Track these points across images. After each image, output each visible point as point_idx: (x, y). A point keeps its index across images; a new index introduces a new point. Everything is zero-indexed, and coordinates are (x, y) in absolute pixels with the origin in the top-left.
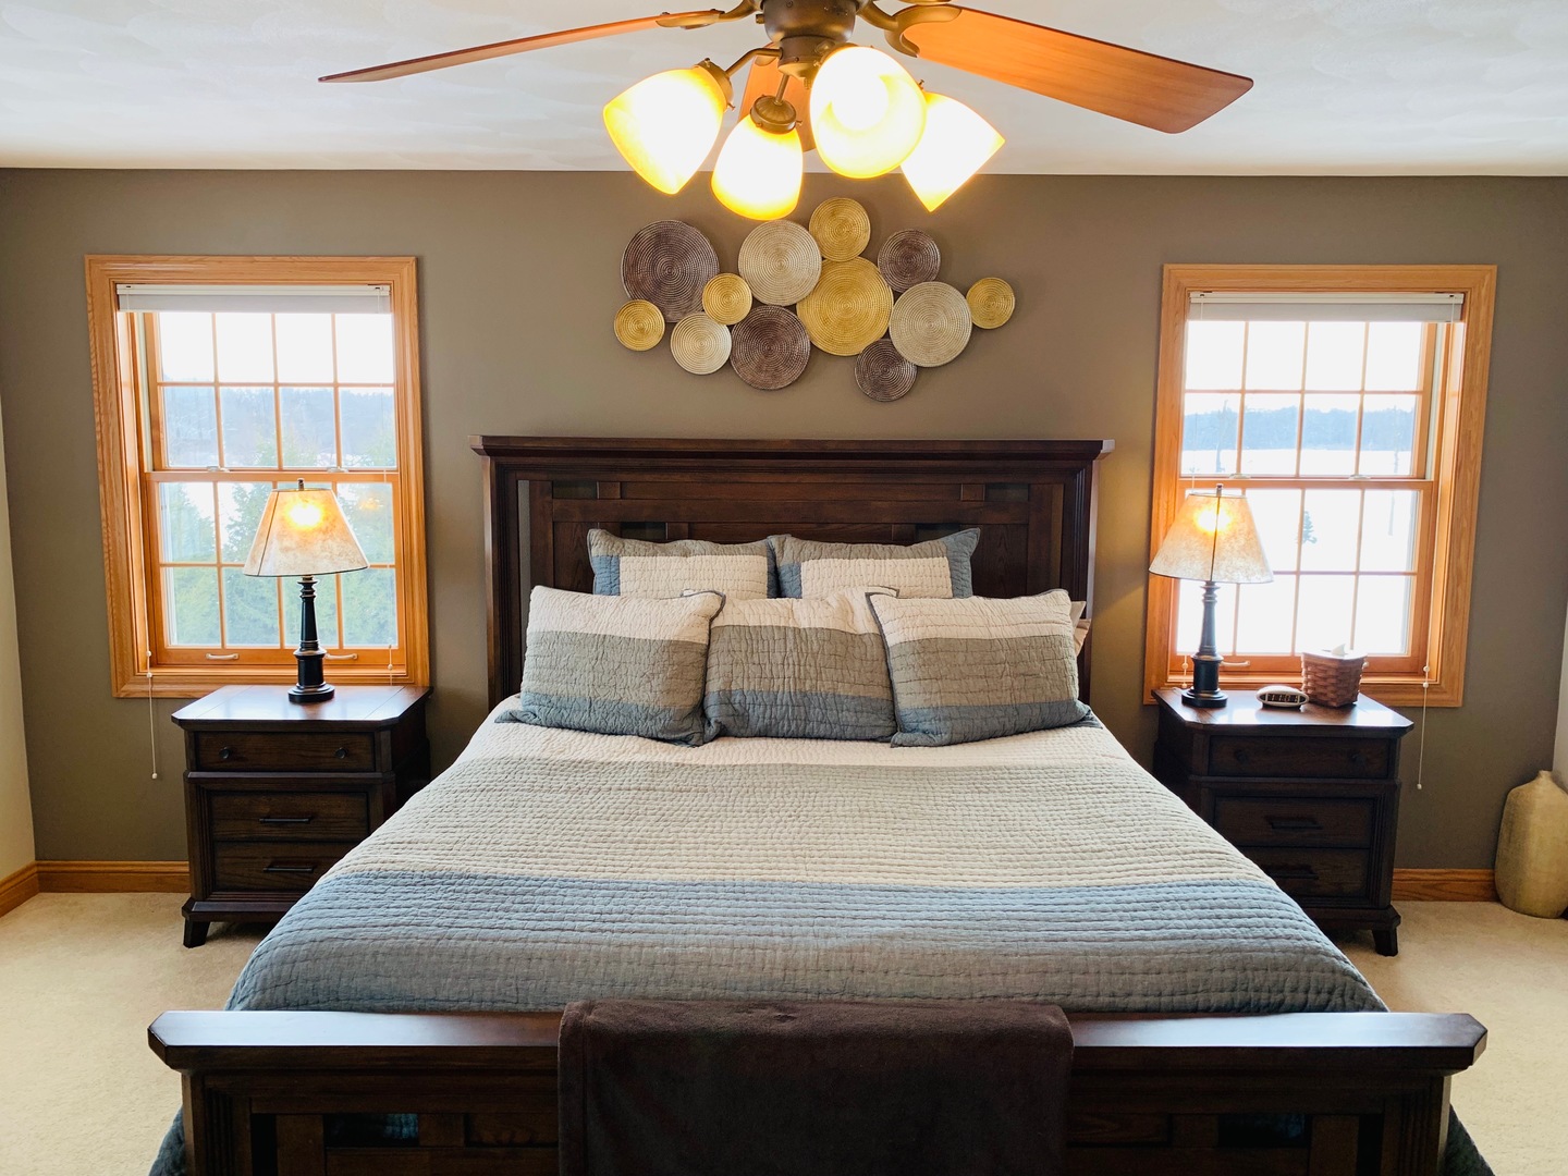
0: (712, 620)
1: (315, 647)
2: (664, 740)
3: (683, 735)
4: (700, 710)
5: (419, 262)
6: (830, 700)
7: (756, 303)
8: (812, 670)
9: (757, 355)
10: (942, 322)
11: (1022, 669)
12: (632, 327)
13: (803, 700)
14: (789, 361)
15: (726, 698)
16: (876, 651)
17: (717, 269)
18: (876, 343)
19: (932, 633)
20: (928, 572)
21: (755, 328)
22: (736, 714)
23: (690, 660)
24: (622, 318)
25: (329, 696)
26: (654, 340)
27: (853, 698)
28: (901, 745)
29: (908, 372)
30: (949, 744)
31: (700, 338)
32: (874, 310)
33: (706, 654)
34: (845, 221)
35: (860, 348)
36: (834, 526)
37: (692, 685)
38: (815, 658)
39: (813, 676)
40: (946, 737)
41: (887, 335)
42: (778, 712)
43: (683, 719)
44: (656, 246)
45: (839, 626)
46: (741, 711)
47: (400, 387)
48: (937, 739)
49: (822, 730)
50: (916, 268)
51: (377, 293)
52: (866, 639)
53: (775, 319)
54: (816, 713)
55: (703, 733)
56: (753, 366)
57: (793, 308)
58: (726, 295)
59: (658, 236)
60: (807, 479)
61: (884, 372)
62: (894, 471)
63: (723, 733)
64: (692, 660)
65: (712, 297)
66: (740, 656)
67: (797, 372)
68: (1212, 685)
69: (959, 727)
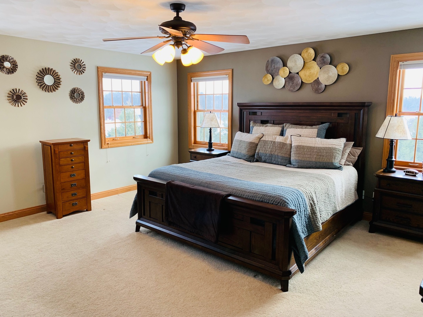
0: (260, 139)
1: (211, 141)
2: (246, 161)
3: (250, 160)
4: (254, 156)
5: (233, 70)
6: (276, 156)
7: (290, 73)
8: (274, 150)
9: (291, 84)
10: (331, 74)
11: (320, 154)
12: (266, 80)
13: (271, 156)
14: (297, 85)
15: (258, 154)
16: (289, 147)
17: (283, 66)
18: (316, 80)
19: (300, 144)
20: (312, 132)
21: (290, 78)
22: (259, 157)
23: (253, 146)
24: (264, 78)
25: (213, 150)
26: (270, 82)
27: (281, 156)
28: (288, 167)
29: (323, 87)
30: (298, 168)
31: (279, 81)
32: (316, 73)
33: (257, 145)
34: (310, 53)
35: (312, 81)
36: (303, 122)
37: (253, 151)
38: (275, 147)
39: (274, 151)
40: (297, 166)
41: (318, 78)
42: (266, 158)
43: (250, 157)
44: (272, 62)
45: (283, 142)
46: (260, 157)
47: (229, 94)
48: (295, 166)
49: (274, 162)
50: (325, 62)
51: (226, 76)
52: (288, 145)
53: (294, 76)
54: (273, 159)
55: (254, 160)
56: (289, 86)
57: (298, 73)
58: (284, 72)
59: (272, 60)
60: (297, 111)
61: (318, 87)
62: (317, 109)
63: (257, 161)
64: (254, 146)
65: (281, 72)
66: (262, 146)
67: (299, 87)
68: (392, 167)
69: (300, 164)
